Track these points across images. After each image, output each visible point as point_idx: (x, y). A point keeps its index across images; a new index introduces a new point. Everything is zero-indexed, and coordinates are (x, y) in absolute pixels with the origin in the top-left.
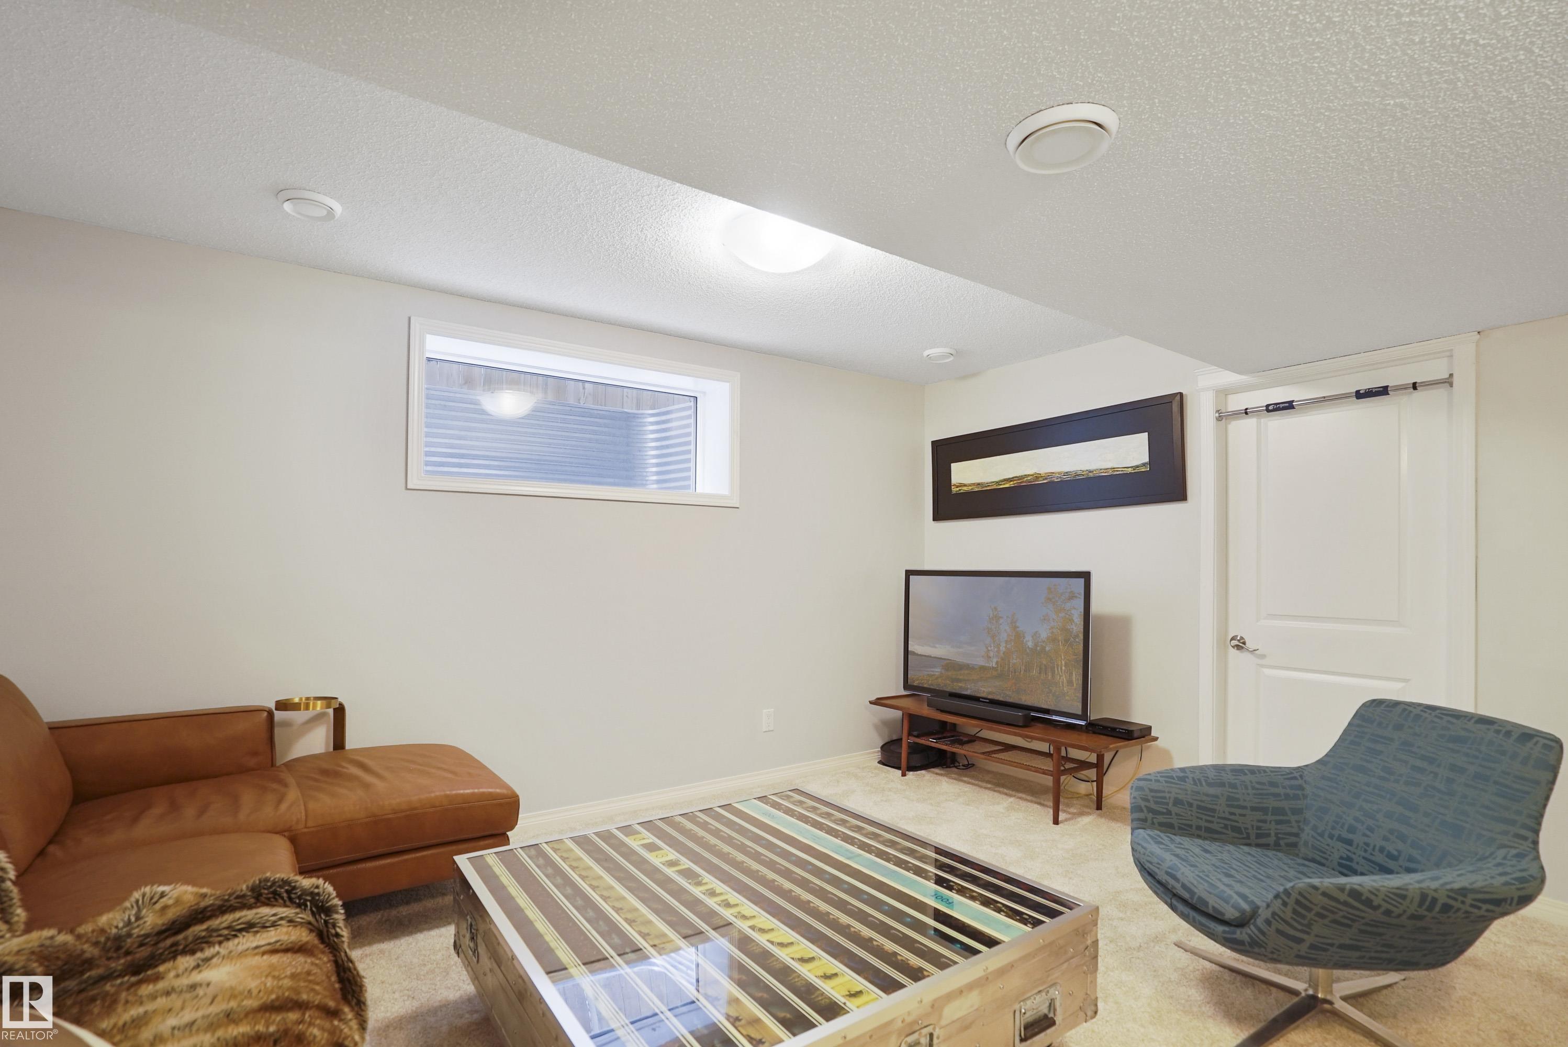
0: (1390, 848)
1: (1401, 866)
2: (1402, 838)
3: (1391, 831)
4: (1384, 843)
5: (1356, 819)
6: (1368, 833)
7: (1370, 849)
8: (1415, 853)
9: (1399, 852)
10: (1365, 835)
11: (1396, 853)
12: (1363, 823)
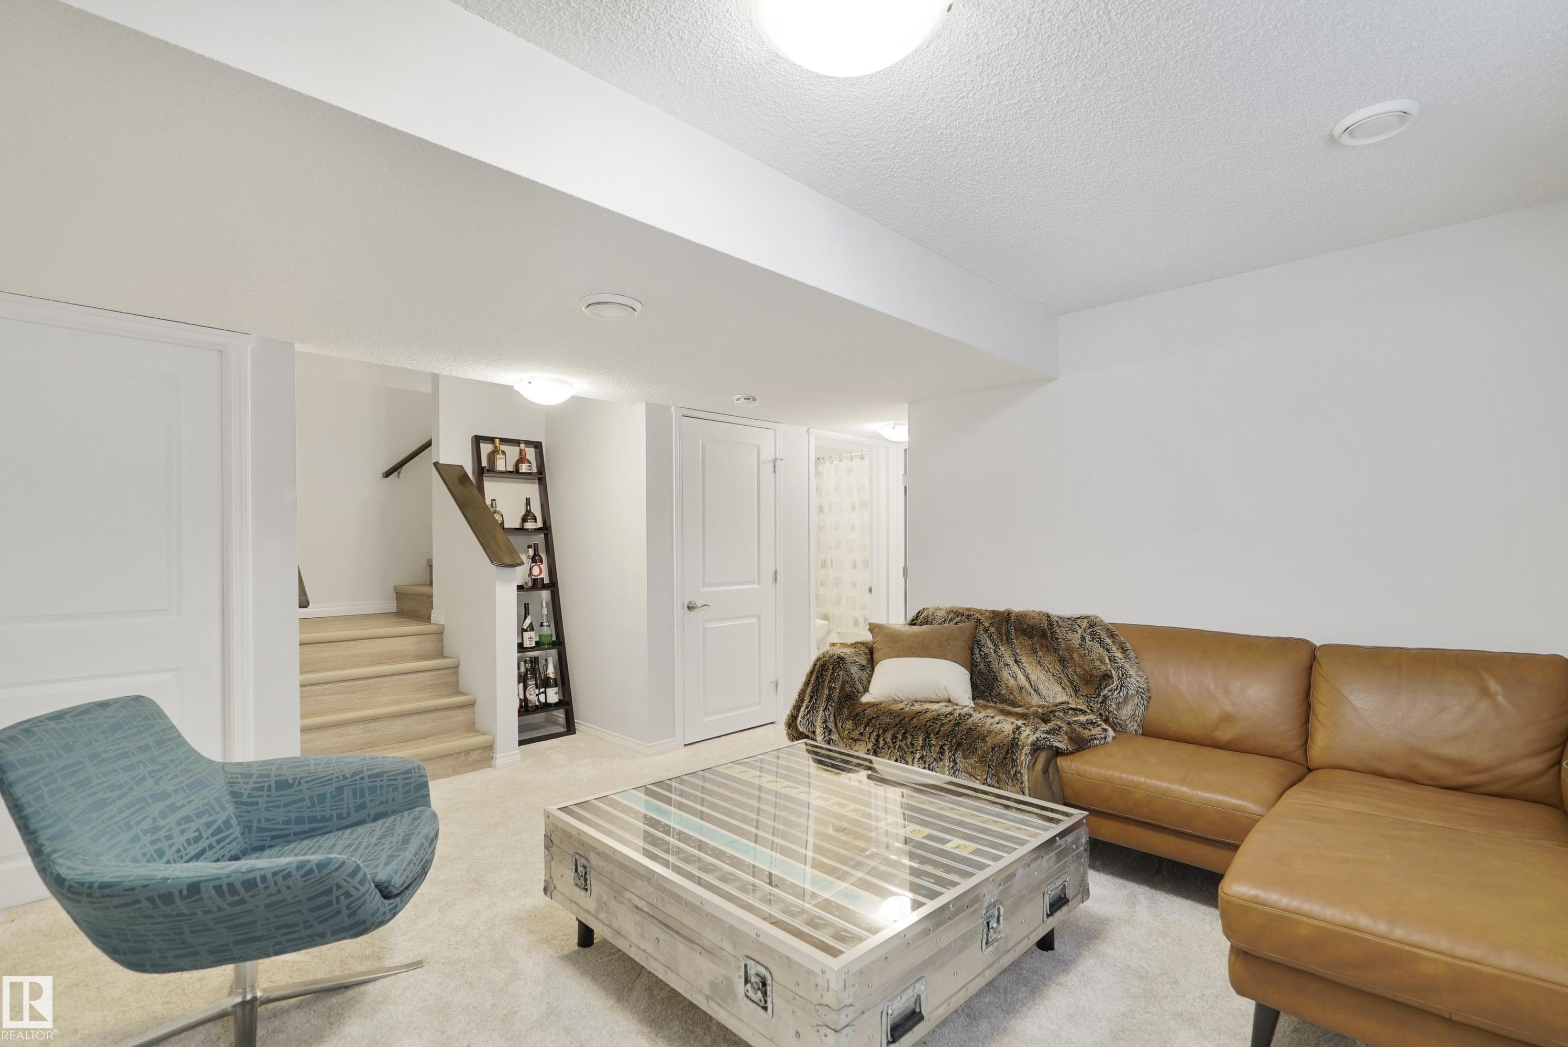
0: (190, 835)
1: (208, 838)
2: (188, 819)
3: (179, 823)
4: (186, 836)
5: (153, 843)
6: (170, 842)
7: (183, 853)
8: (206, 818)
9: (198, 830)
10: (170, 846)
11: (197, 834)
12: (159, 840)
